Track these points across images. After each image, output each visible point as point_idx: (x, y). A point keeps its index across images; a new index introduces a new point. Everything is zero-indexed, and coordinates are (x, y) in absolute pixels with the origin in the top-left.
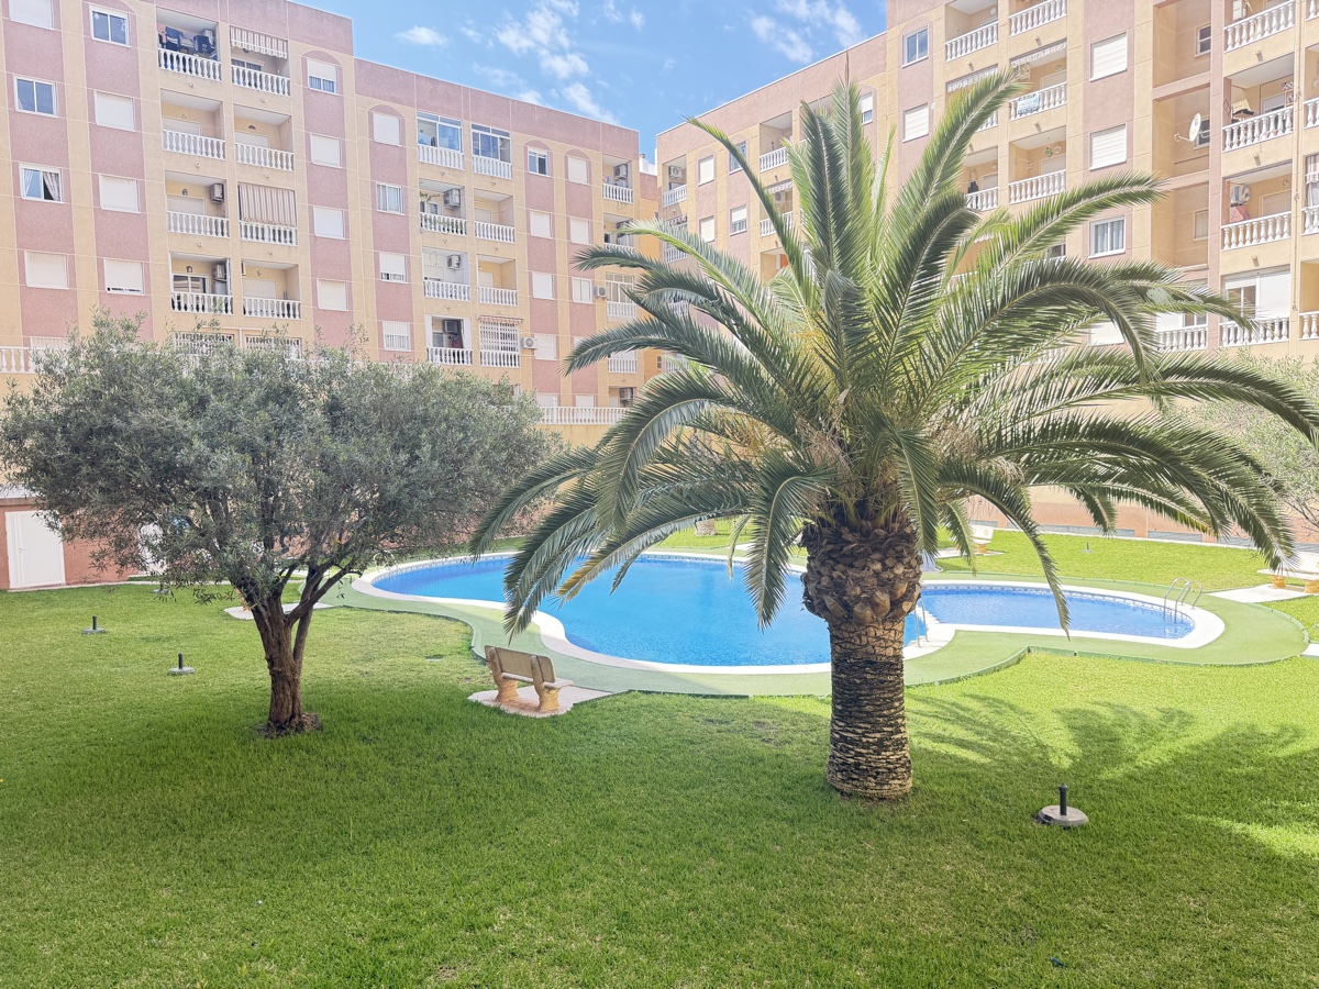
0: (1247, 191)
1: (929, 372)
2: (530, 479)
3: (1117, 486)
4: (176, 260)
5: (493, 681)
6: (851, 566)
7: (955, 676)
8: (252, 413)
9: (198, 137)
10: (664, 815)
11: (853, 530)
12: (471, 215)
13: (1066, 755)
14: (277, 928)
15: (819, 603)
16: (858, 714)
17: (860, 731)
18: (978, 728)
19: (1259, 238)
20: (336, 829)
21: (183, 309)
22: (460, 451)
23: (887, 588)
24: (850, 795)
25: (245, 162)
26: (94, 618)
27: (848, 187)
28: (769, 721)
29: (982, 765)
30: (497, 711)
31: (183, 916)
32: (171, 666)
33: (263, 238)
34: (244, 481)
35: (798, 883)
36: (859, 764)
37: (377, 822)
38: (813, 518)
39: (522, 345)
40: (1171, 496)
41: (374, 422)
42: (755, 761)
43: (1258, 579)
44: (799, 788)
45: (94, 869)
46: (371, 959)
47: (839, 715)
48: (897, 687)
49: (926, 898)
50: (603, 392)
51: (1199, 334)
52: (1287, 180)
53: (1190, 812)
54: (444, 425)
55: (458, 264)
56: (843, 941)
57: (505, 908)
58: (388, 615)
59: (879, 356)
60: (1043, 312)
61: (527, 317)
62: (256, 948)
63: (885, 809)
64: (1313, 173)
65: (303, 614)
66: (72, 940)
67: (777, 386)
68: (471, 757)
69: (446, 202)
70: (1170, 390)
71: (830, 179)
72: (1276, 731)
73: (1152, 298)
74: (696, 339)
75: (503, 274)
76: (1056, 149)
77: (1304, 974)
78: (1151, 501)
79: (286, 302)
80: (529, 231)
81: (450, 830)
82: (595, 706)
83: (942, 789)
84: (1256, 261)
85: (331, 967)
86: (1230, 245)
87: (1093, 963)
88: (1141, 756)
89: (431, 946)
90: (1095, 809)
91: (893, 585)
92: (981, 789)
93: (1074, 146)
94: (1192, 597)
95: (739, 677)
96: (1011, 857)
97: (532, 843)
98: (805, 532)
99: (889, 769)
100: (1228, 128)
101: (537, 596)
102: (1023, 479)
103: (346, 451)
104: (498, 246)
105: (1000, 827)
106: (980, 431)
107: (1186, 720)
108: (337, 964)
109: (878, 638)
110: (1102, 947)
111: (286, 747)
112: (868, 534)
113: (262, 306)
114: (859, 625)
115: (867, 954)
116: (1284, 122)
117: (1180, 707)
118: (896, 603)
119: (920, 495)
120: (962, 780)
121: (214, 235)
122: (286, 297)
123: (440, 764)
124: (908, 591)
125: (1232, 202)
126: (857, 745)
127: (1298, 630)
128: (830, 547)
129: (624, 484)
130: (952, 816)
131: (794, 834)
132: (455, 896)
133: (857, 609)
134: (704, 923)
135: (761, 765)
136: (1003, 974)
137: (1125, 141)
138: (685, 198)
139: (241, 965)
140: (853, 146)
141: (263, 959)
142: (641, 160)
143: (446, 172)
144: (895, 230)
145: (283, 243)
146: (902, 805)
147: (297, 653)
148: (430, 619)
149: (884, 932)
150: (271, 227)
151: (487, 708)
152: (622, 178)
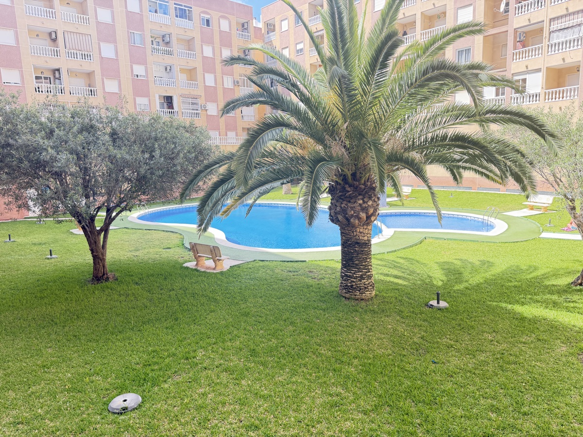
0: (524, 35)
1: (384, 114)
2: (206, 166)
3: (464, 164)
4: (36, 69)
5: (194, 258)
6: (350, 202)
7: (394, 249)
8: (75, 136)
9: (42, 8)
10: (270, 310)
11: (350, 186)
12: (175, 47)
13: (440, 280)
14: (101, 362)
15: (336, 219)
16: (352, 265)
17: (353, 272)
18: (403, 270)
19: (529, 56)
20: (125, 321)
21: (41, 92)
22: (173, 153)
23: (365, 211)
24: (349, 299)
25: (66, 21)
26: (9, 235)
27: (347, 27)
28: (315, 270)
29: (404, 285)
30: (197, 270)
31: (58, 359)
32: (47, 255)
33: (77, 58)
34: (74, 169)
35: (327, 335)
36: (353, 286)
37: (144, 317)
38: (333, 181)
39: (201, 108)
40: (486, 168)
41: (132, 140)
42: (308, 287)
43: (523, 207)
44: (327, 296)
45: (17, 341)
46: (143, 373)
47: (344, 266)
48: (368, 253)
49: (380, 339)
50: (240, 130)
51: (502, 100)
52: (542, 30)
53: (490, 301)
54: (165, 141)
55: (170, 70)
56: (346, 357)
57: (201, 350)
58: (145, 231)
59: (362, 106)
60: (434, 85)
61: (203, 94)
62: (92, 371)
63: (363, 303)
64: (553, 26)
65: (105, 229)
66: (9, 371)
67: (317, 121)
68: (185, 289)
69: (163, 40)
70: (487, 120)
71: (339, 23)
72: (527, 268)
73: (481, 78)
74: (280, 99)
75: (191, 73)
76: (442, 15)
77: (534, 362)
78: (478, 171)
79: (90, 89)
80: (202, 54)
81: (176, 320)
82: (239, 267)
83: (387, 295)
84: (527, 67)
85: (126, 377)
86: (516, 60)
87: (449, 362)
88: (471, 280)
89: (170, 367)
90: (451, 301)
91: (367, 210)
92: (404, 295)
93: (450, 14)
94: (495, 215)
95: (302, 253)
96: (416, 322)
97: (213, 323)
98: (330, 187)
99: (365, 287)
100: (517, 6)
101: (211, 218)
102: (423, 162)
103: (121, 154)
104: (188, 61)
105: (412, 310)
106: (405, 140)
107: (491, 264)
108: (128, 376)
109: (361, 233)
110: (453, 355)
111: (101, 288)
112: (357, 187)
113: (78, 90)
114: (353, 227)
115: (356, 362)
116: (541, 3)
117: (488, 259)
118: (368, 217)
119: (378, 167)
120: (396, 291)
121: (53, 56)
122: (90, 86)
123: (171, 293)
124: (374, 212)
125: (518, 40)
126: (352, 278)
127: (538, 227)
128: (340, 194)
129: (247, 167)
130: (392, 306)
131: (325, 315)
132: (179, 346)
133: (352, 220)
134: (287, 352)
135: (311, 288)
136: (412, 367)
137: (472, 12)
138: (275, 38)
139: (86, 378)
140: (350, 8)
141: (95, 375)
142: (254, 21)
143: (163, 26)
144: (368, 48)
145: (87, 60)
146: (370, 302)
147: (104, 247)
148: (164, 232)
149: (363, 353)
150: (81, 53)
151: (191, 269)
152: (245, 29)
